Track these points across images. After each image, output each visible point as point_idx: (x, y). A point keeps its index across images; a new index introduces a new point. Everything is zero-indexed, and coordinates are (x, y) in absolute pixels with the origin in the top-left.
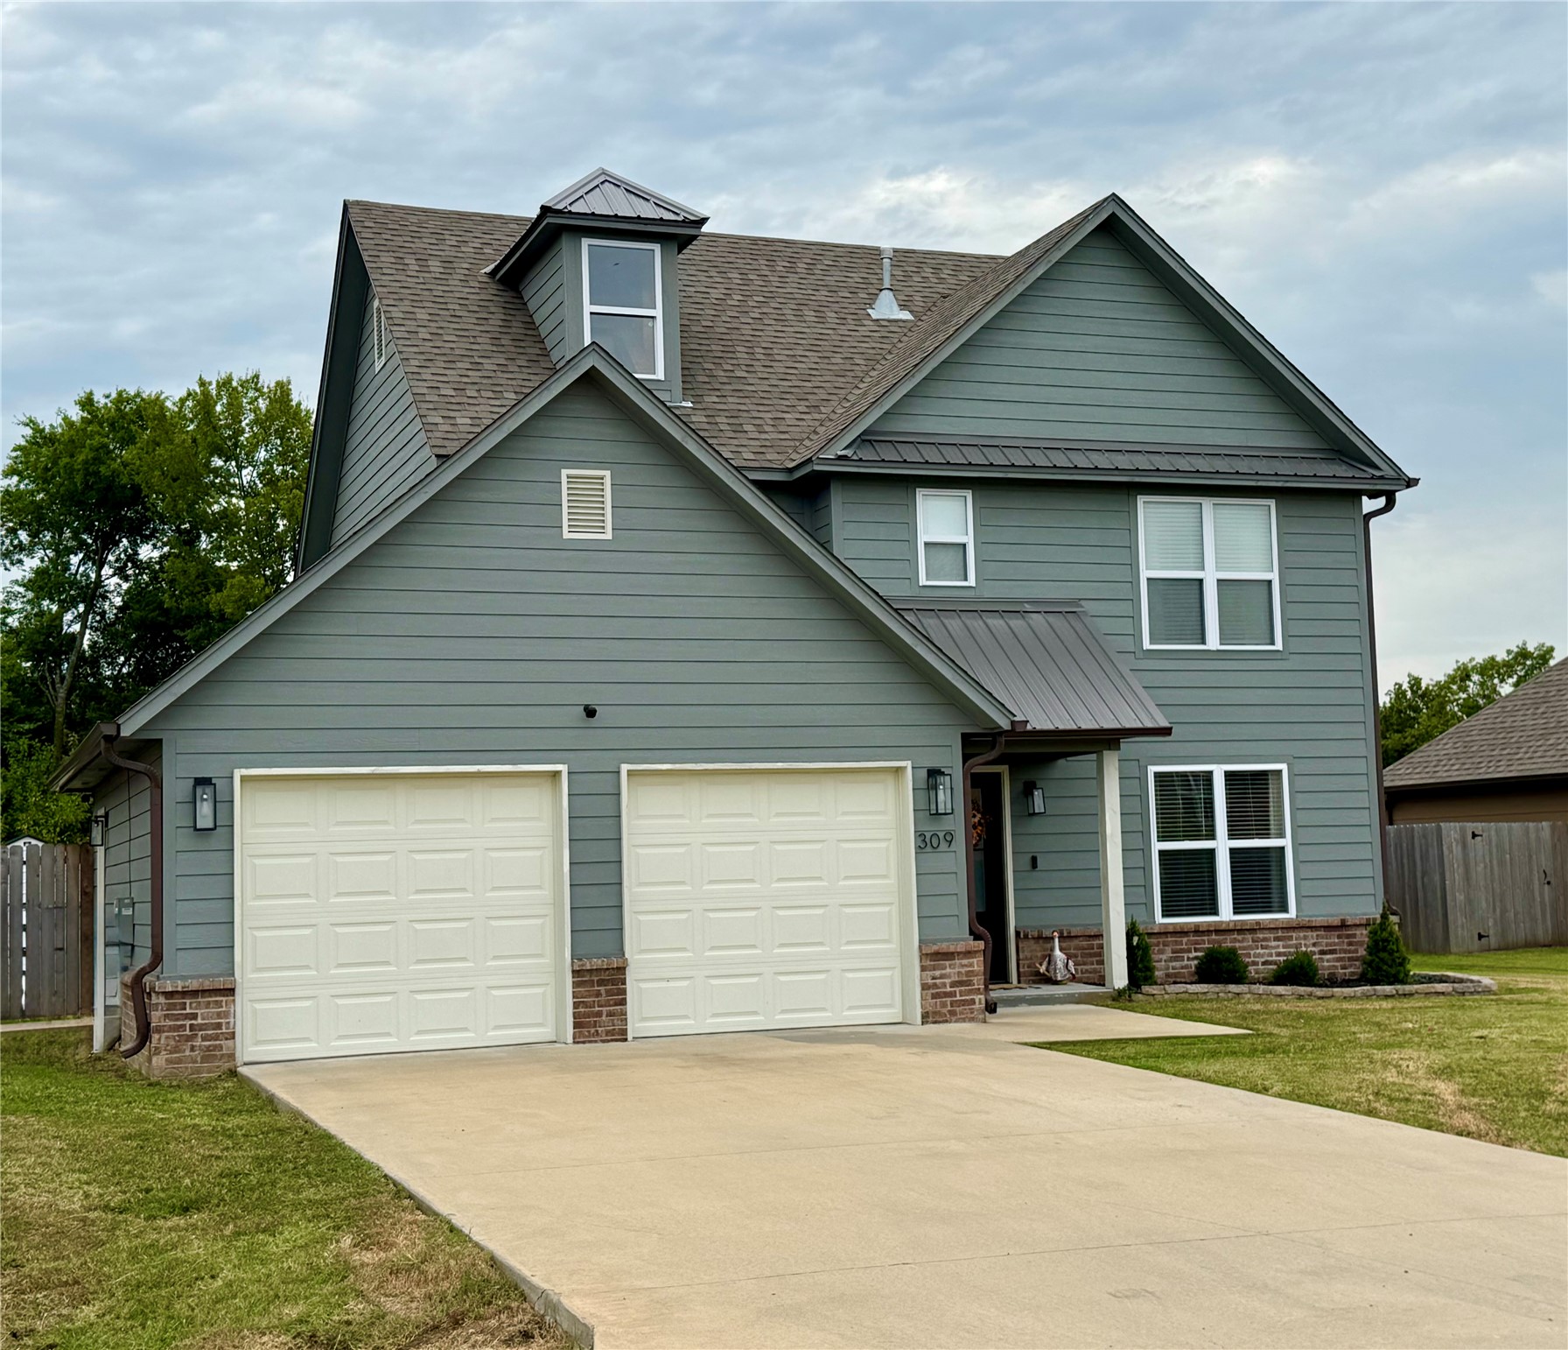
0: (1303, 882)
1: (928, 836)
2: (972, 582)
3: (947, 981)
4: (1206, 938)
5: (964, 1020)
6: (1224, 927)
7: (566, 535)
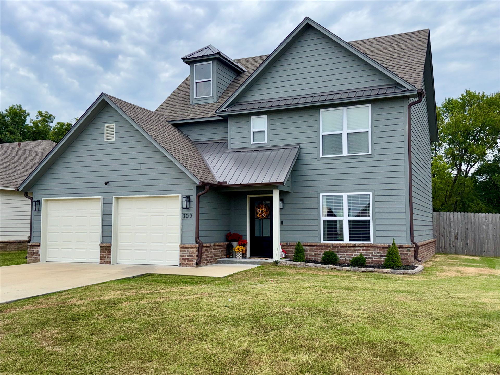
0: (377, 232)
1: (185, 214)
2: (266, 141)
3: (187, 255)
4: (337, 248)
5: (190, 266)
7: (105, 140)
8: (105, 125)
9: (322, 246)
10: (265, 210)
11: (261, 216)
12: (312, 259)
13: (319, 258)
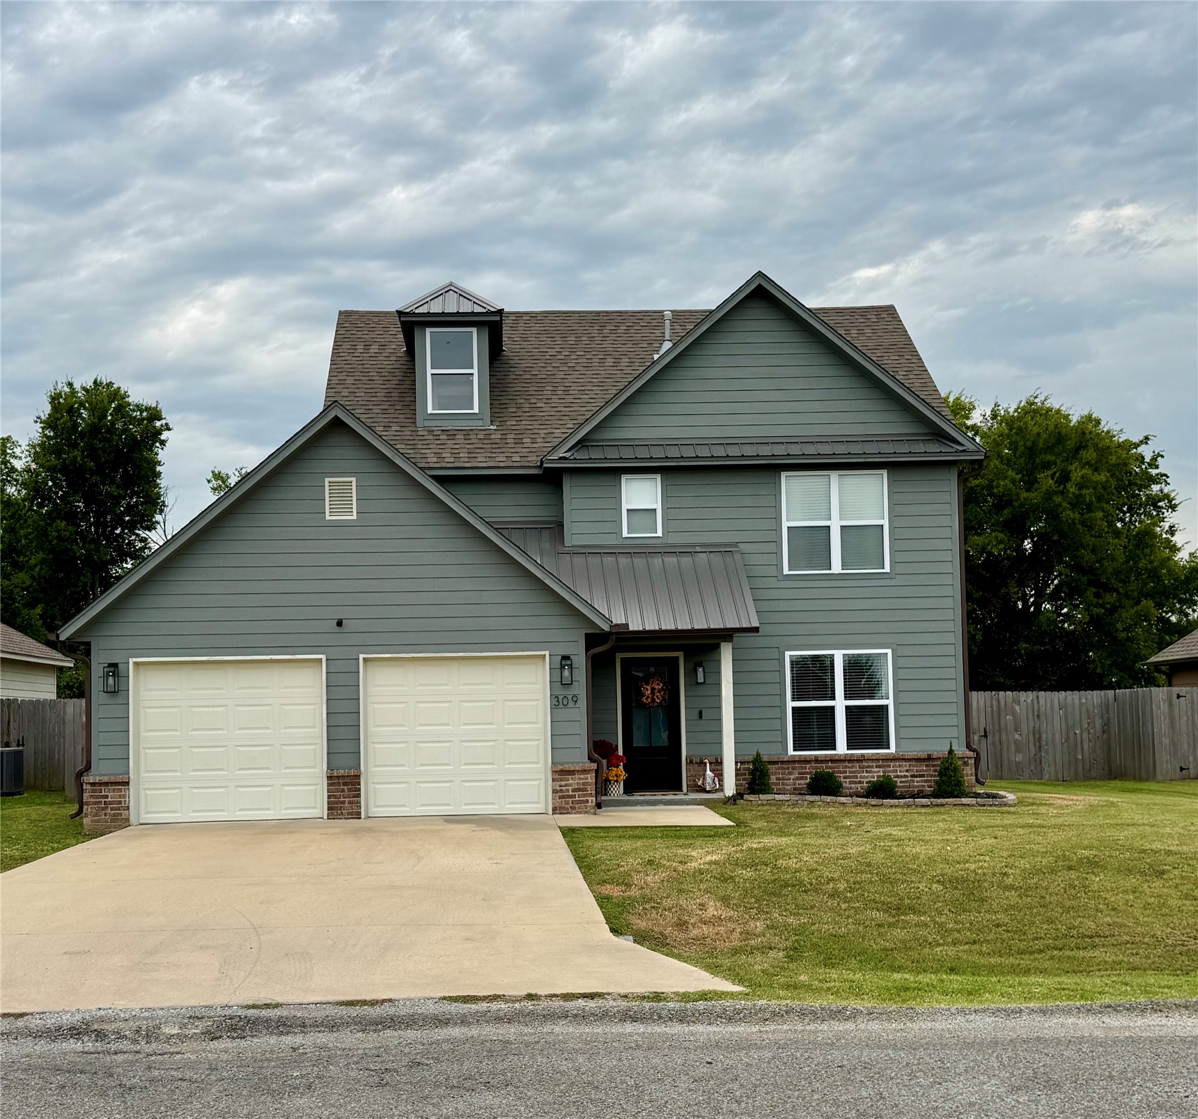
0: (902, 729)
1: (561, 697)
2: (660, 534)
3: (570, 788)
4: (824, 765)
5: (580, 813)
6: (837, 758)
7: (328, 518)
8: (327, 480)
9: (794, 762)
10: (660, 687)
11: (649, 700)
13: (786, 787)
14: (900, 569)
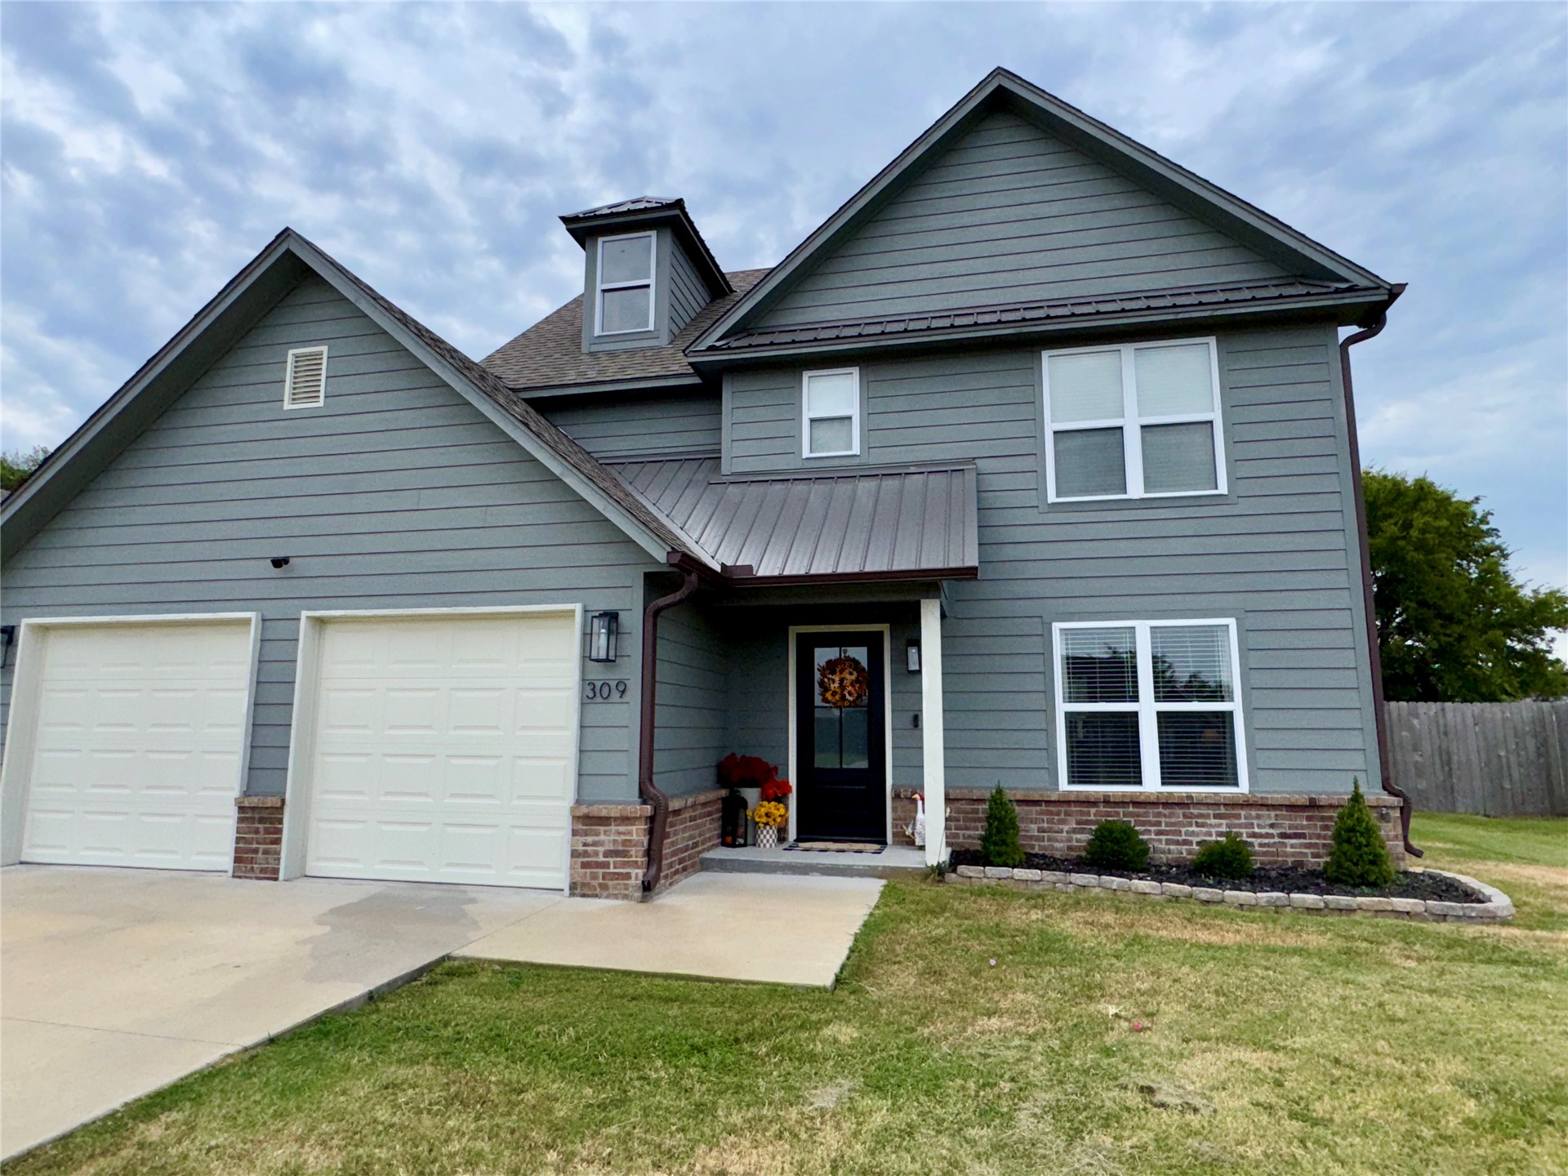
0: (1260, 753)
1: (598, 684)
2: (856, 450)
3: (601, 849)
4: (1121, 810)
5: (616, 897)
6: (1142, 799)
7: (287, 407)
8: (291, 352)
9: (1068, 802)
10: (853, 677)
11: (837, 697)
12: (1033, 847)
13: (1057, 845)
14: (1244, 488)
